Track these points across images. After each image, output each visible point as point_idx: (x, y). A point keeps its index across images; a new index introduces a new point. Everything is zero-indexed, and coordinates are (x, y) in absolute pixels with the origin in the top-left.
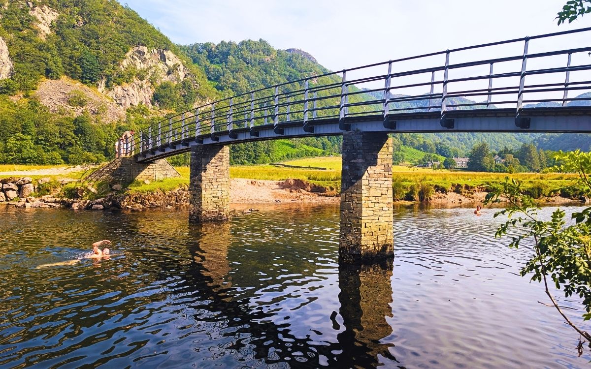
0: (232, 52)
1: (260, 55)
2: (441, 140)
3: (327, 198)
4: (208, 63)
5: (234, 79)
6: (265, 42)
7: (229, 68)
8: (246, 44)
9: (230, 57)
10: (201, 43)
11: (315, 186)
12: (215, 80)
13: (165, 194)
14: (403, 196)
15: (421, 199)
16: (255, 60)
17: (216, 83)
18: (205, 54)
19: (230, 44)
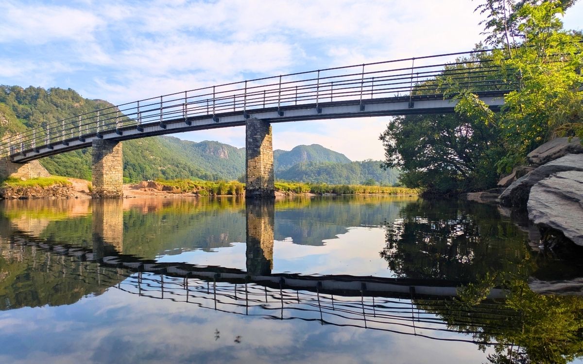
0: (41, 96)
1: (69, 101)
2: (216, 173)
3: (174, 194)
4: (16, 104)
5: (44, 118)
6: (74, 91)
7: (38, 109)
8: (56, 91)
9: (39, 100)
10: (8, 86)
11: (164, 186)
12: (25, 118)
13: (43, 188)
14: (226, 192)
15: (237, 194)
16: (65, 104)
17: (25, 121)
18: (12, 95)
19: (39, 89)
